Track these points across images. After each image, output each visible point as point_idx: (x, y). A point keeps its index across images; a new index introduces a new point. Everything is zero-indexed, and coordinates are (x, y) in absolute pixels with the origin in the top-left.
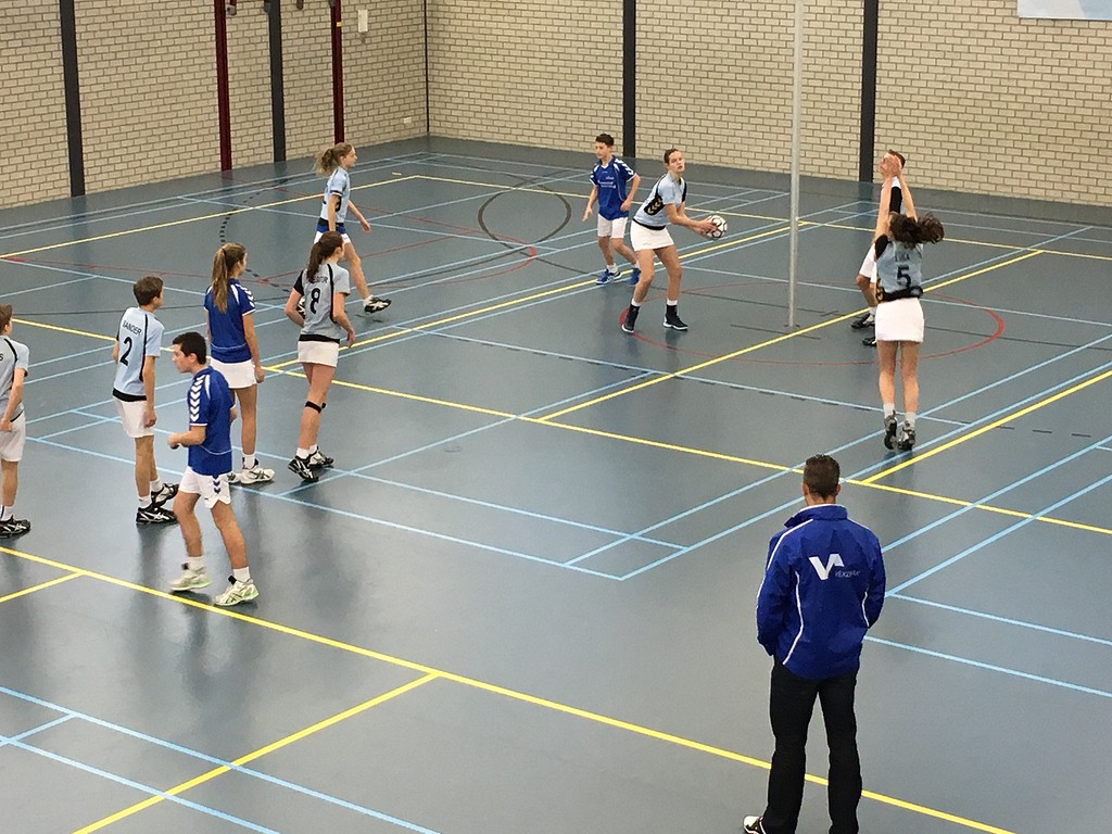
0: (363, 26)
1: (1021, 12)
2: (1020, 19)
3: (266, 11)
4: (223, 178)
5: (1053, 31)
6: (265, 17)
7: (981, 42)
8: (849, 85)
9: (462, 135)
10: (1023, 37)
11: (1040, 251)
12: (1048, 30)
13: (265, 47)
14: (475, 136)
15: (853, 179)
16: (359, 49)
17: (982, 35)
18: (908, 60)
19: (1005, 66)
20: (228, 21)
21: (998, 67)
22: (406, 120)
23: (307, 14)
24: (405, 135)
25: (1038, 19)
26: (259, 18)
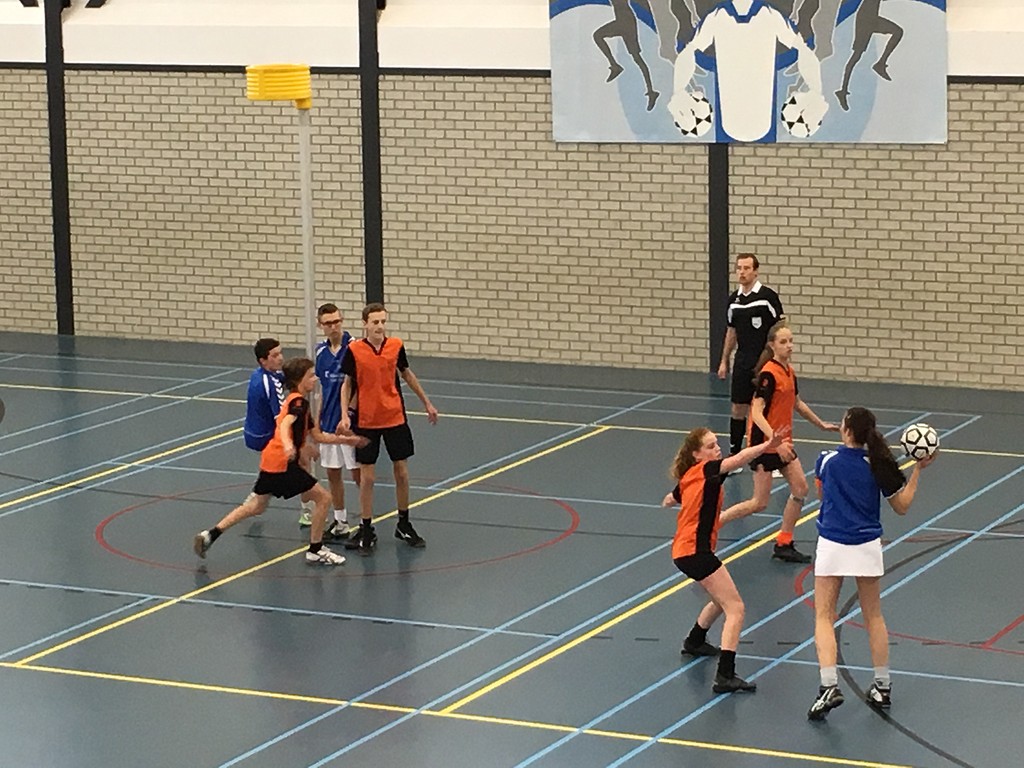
1: (558, 136)
2: (557, 144)
5: (598, 157)
7: (511, 173)
8: (348, 233)
10: (562, 166)
11: (607, 428)
12: (592, 157)
17: (511, 164)
18: (421, 199)
19: (542, 203)
21: (533, 203)
25: (579, 144)
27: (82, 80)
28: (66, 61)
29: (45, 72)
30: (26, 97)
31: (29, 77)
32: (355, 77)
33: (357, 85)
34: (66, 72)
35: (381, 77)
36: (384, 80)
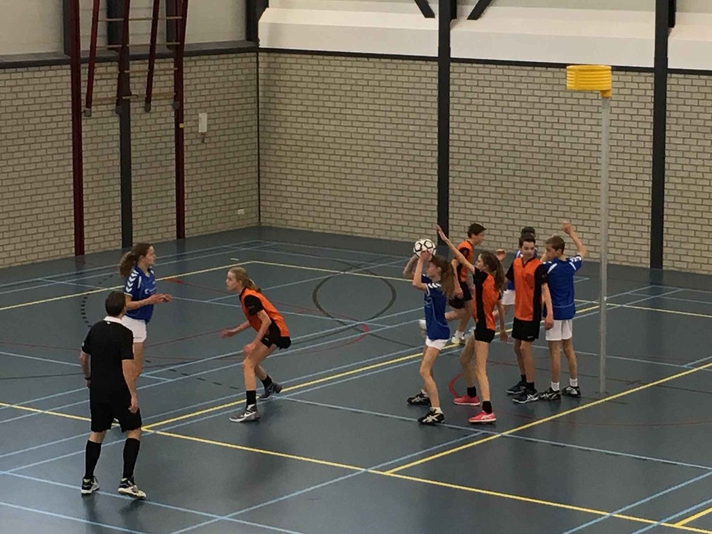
0: (203, 128)
3: (116, 113)
4: (77, 261)
6: (117, 119)
8: (641, 183)
9: (292, 225)
13: (116, 145)
14: (303, 226)
15: (645, 266)
16: (199, 147)
18: (693, 162)
20: (83, 123)
22: (241, 212)
23: (153, 116)
24: (240, 225)
26: (111, 120)
27: (462, 70)
28: (452, 56)
29: (436, 63)
30: (424, 80)
31: (427, 66)
32: (650, 74)
33: (652, 80)
34: (451, 64)
35: (669, 75)
36: (671, 77)
